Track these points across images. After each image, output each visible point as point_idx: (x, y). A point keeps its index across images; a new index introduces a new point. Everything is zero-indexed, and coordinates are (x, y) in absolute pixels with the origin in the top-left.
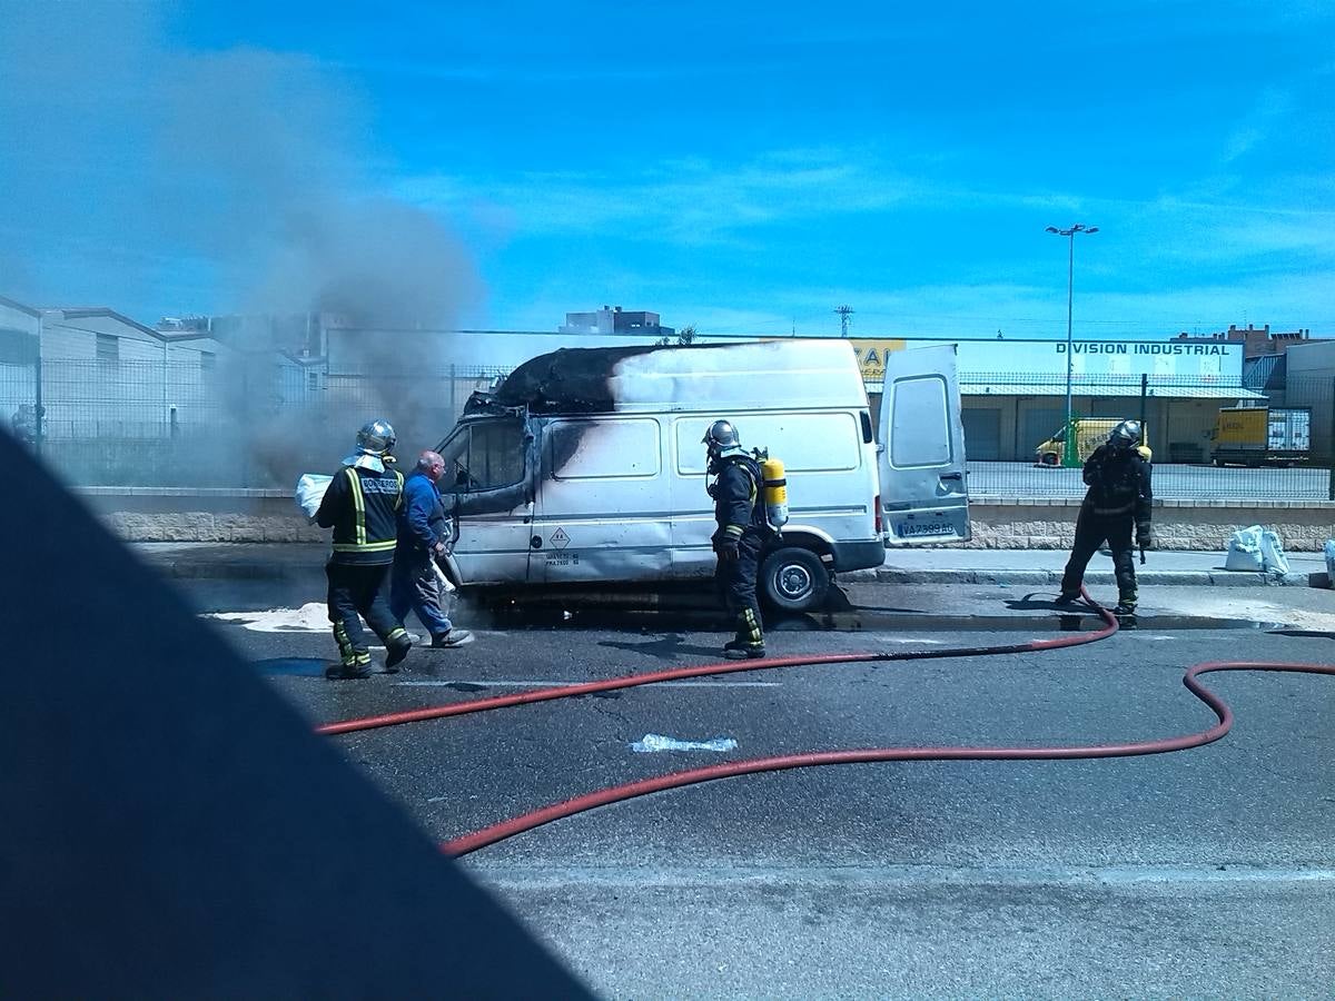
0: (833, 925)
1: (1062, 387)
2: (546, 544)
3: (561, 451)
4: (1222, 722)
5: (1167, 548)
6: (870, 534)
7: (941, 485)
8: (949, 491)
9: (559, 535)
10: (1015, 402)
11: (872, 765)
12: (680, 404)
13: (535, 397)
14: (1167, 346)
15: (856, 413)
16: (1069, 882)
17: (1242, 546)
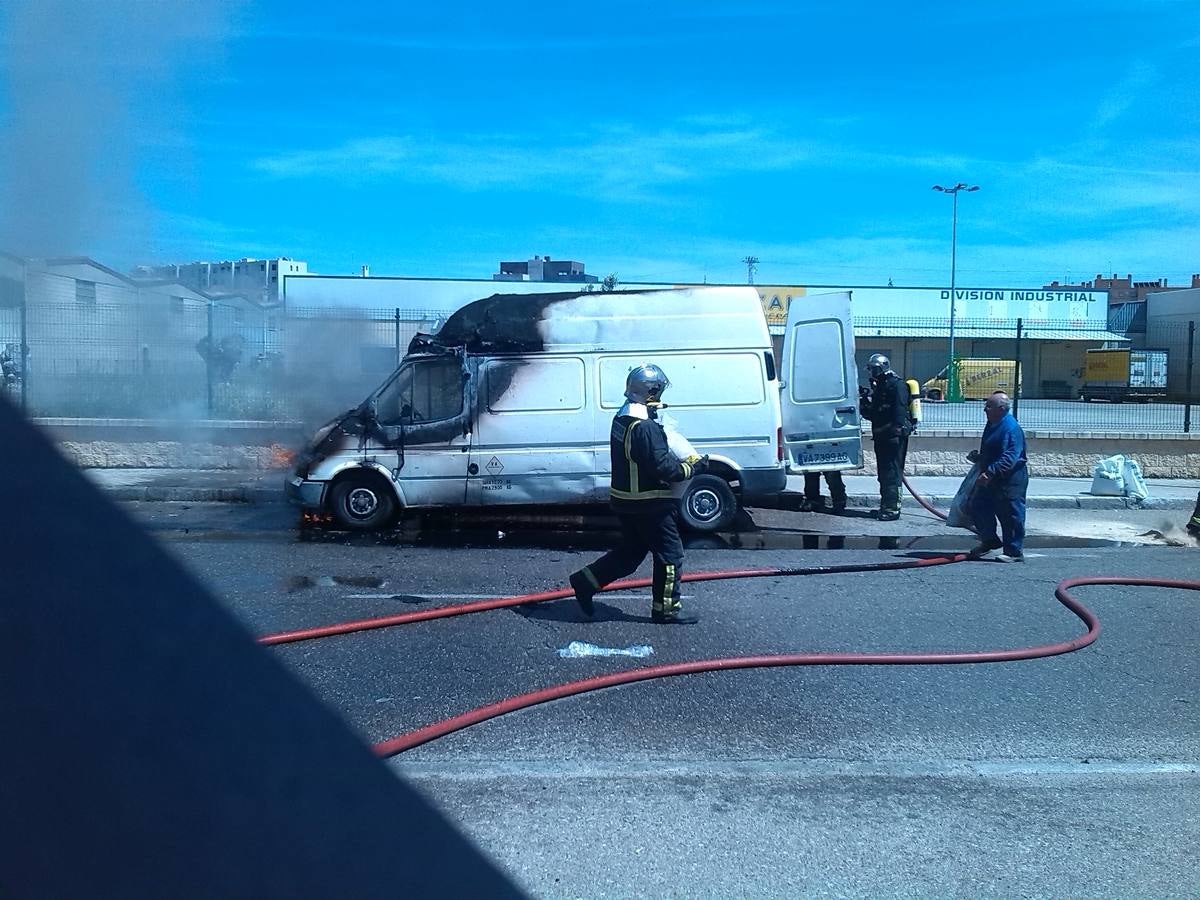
0: (739, 812)
1: (946, 330)
2: (482, 471)
3: (496, 386)
4: (1091, 629)
5: (1039, 475)
6: (773, 462)
7: (837, 419)
8: (844, 424)
9: (494, 462)
10: (903, 345)
11: (774, 669)
12: (604, 345)
13: (473, 338)
14: (1040, 293)
15: (761, 353)
16: (950, 774)
17: (1106, 473)
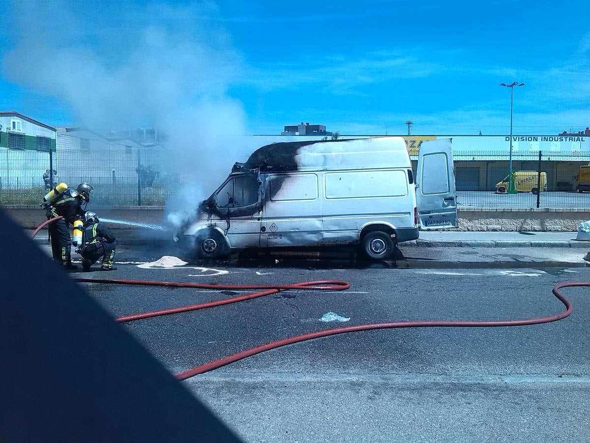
0: (381, 400)
1: (508, 157)
2: (268, 230)
3: (274, 188)
4: (567, 310)
5: (551, 231)
6: (412, 225)
7: (445, 203)
8: (448, 205)
9: (273, 226)
10: (486, 164)
11: (406, 329)
12: (328, 167)
13: (263, 164)
14: (556, 137)
15: (406, 170)
16: (490, 382)
17: (584, 230)
